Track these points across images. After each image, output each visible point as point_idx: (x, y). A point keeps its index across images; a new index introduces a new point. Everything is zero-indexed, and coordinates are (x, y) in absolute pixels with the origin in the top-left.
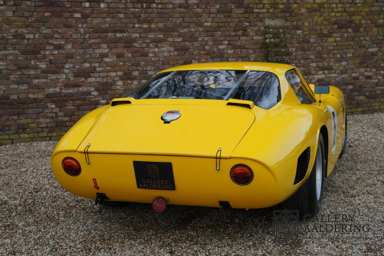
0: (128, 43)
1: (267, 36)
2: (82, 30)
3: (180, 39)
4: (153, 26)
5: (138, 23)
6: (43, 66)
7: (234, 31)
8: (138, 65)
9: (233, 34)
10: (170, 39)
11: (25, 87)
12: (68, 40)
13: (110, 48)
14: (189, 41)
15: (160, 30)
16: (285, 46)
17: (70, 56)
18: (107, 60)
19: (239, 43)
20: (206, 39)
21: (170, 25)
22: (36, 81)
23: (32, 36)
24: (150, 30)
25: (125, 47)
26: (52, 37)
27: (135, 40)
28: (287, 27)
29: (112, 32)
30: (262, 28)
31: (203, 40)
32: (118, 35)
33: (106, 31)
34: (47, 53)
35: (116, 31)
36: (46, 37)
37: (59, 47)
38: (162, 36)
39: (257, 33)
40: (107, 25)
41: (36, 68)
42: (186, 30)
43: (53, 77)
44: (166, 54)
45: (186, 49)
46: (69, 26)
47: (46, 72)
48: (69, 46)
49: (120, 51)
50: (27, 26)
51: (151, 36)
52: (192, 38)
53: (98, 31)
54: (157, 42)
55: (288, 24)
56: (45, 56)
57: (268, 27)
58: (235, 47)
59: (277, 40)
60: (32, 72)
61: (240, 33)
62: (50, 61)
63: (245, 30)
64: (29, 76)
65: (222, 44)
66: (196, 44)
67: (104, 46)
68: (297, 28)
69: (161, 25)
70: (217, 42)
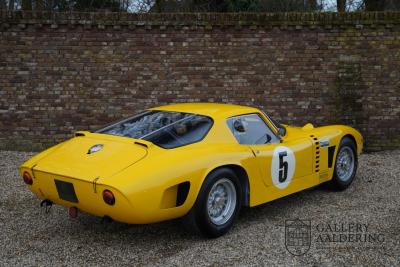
0: (206, 75)
1: (341, 71)
2: (166, 64)
3: (253, 73)
4: (228, 61)
5: (215, 58)
6: (134, 92)
7: (307, 65)
8: (214, 93)
9: (306, 68)
10: (244, 72)
11: (119, 108)
12: (154, 73)
13: (190, 79)
14: (262, 74)
15: (235, 64)
16: (360, 80)
17: (156, 85)
18: (186, 88)
19: (311, 77)
20: (279, 72)
21: (244, 60)
22: (128, 104)
23: (126, 69)
24: (226, 64)
25: (204, 78)
26: (142, 70)
27: (212, 73)
28: (364, 63)
29: (192, 65)
30: (337, 64)
31: (275, 73)
32: (197, 68)
33: (187, 65)
34: (138, 82)
35: (195, 65)
36: (137, 69)
37: (147, 78)
38: (236, 70)
39: (332, 67)
40: (187, 60)
41: (129, 93)
42: (259, 65)
43: (142, 101)
44: (239, 85)
45: (259, 81)
46: (156, 61)
47: (136, 97)
48: (155, 77)
49: (198, 81)
50: (123, 61)
51: (226, 69)
52: (265, 71)
53: (180, 64)
54: (231, 74)
55: (366, 59)
56: (136, 84)
57: (343, 62)
58: (307, 80)
59: (350, 75)
60: (126, 97)
61: (313, 67)
62: (140, 88)
63: (318, 65)
64: (123, 100)
65: (294, 77)
66: (268, 77)
67: (185, 77)
68: (375, 63)
69: (236, 60)
70: (289, 75)
